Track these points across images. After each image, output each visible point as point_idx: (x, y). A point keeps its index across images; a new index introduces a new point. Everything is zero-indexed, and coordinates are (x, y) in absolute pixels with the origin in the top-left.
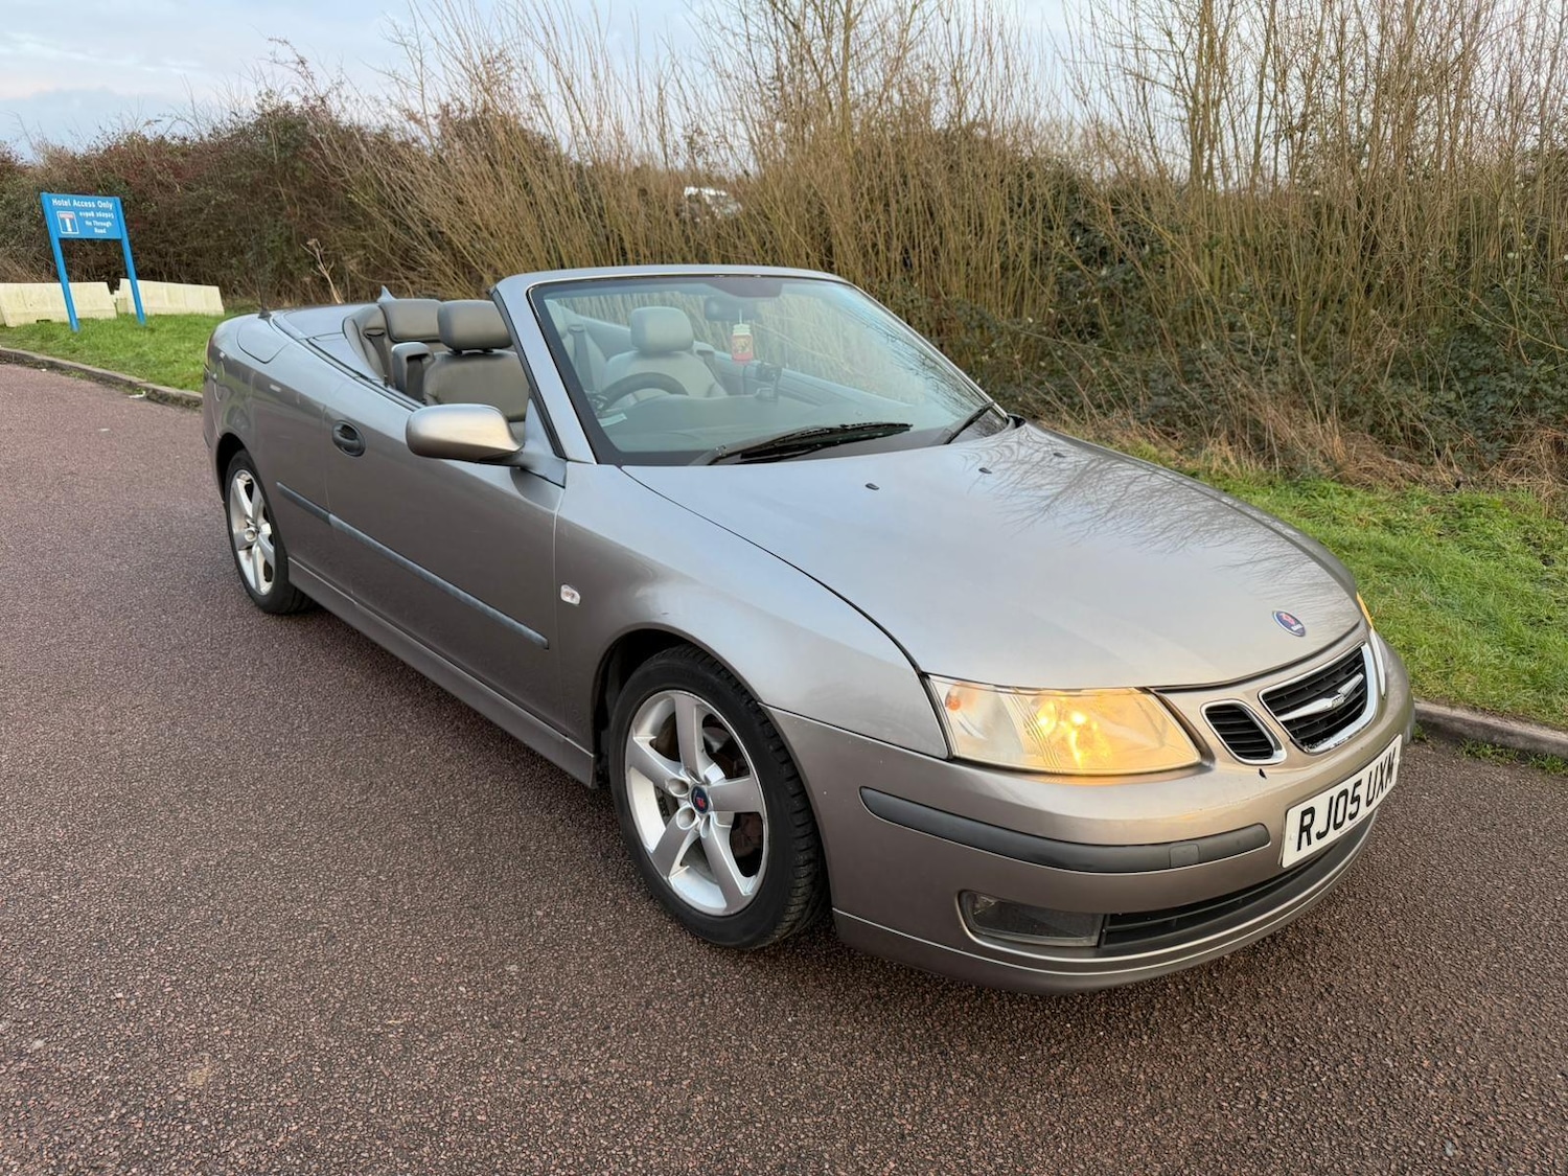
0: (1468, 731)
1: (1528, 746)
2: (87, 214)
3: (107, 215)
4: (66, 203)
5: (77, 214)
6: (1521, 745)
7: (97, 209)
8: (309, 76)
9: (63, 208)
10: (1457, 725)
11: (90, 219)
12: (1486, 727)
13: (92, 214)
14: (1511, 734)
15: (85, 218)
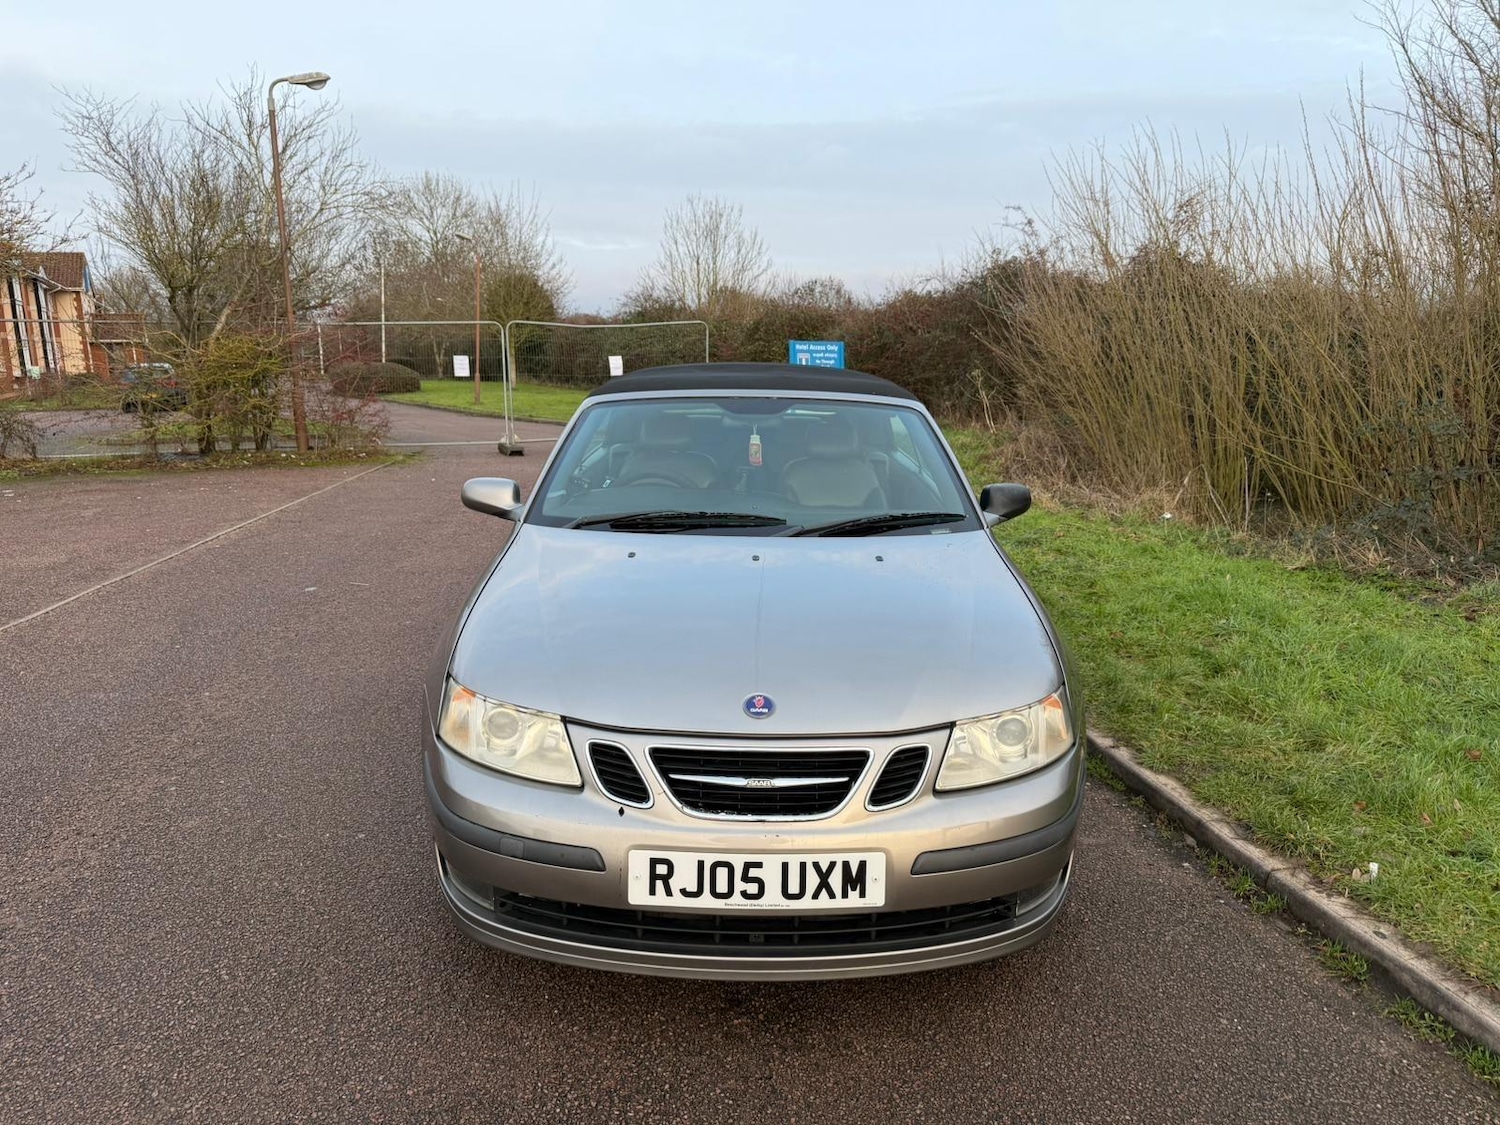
0: (1415, 990)
1: (1474, 1032)
2: (818, 355)
3: (832, 355)
4: (805, 347)
5: (811, 355)
6: (1465, 1027)
7: (826, 351)
8: (1034, 233)
9: (802, 351)
10: (1406, 977)
11: (820, 359)
12: (1433, 989)
13: (822, 355)
14: (1457, 1008)
15: (816, 358)
